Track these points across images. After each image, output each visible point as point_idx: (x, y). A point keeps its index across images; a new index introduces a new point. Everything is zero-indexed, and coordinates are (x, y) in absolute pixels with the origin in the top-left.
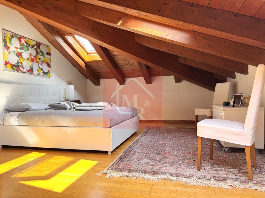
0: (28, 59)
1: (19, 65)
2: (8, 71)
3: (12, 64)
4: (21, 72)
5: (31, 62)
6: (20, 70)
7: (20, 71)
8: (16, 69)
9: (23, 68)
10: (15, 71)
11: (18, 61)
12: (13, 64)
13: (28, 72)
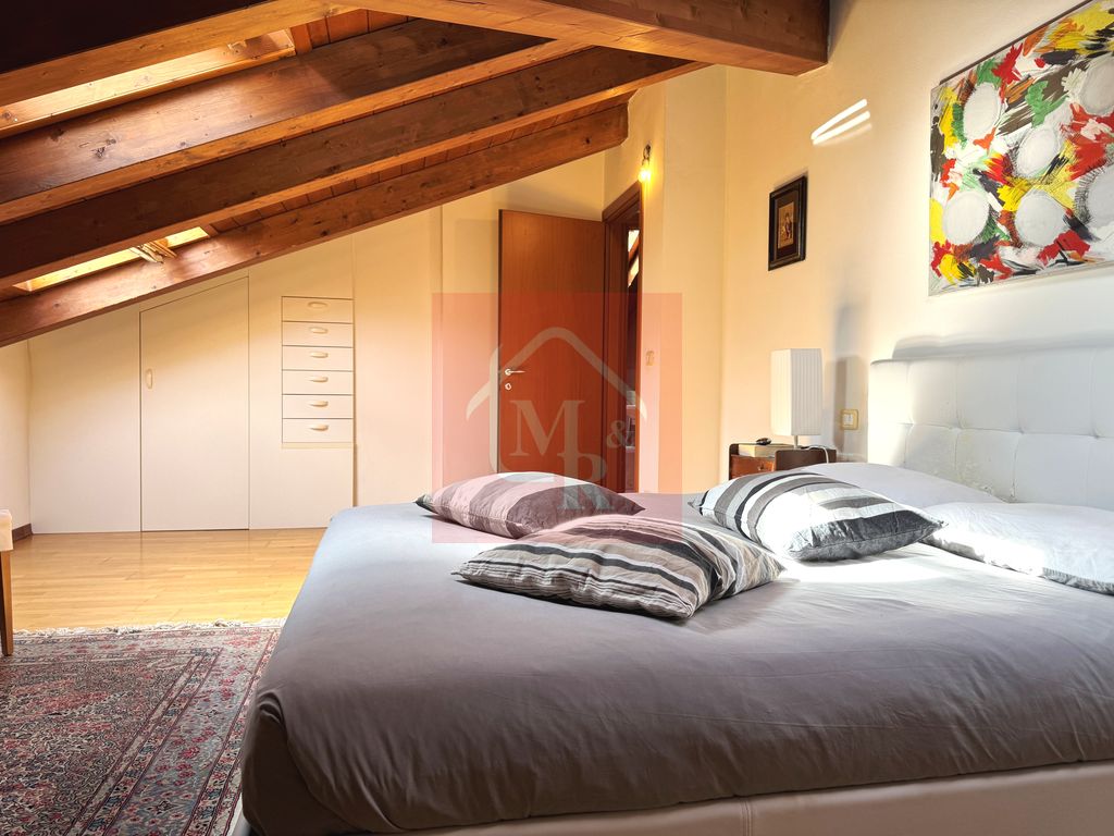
0: (1057, 162)
1: (996, 239)
2: (945, 289)
3: (962, 247)
4: (1007, 273)
5: (1074, 177)
6: (998, 264)
7: (998, 274)
8: (977, 266)
9: (1017, 243)
10: (974, 279)
11: (990, 218)
12: (963, 243)
13: (1052, 261)
